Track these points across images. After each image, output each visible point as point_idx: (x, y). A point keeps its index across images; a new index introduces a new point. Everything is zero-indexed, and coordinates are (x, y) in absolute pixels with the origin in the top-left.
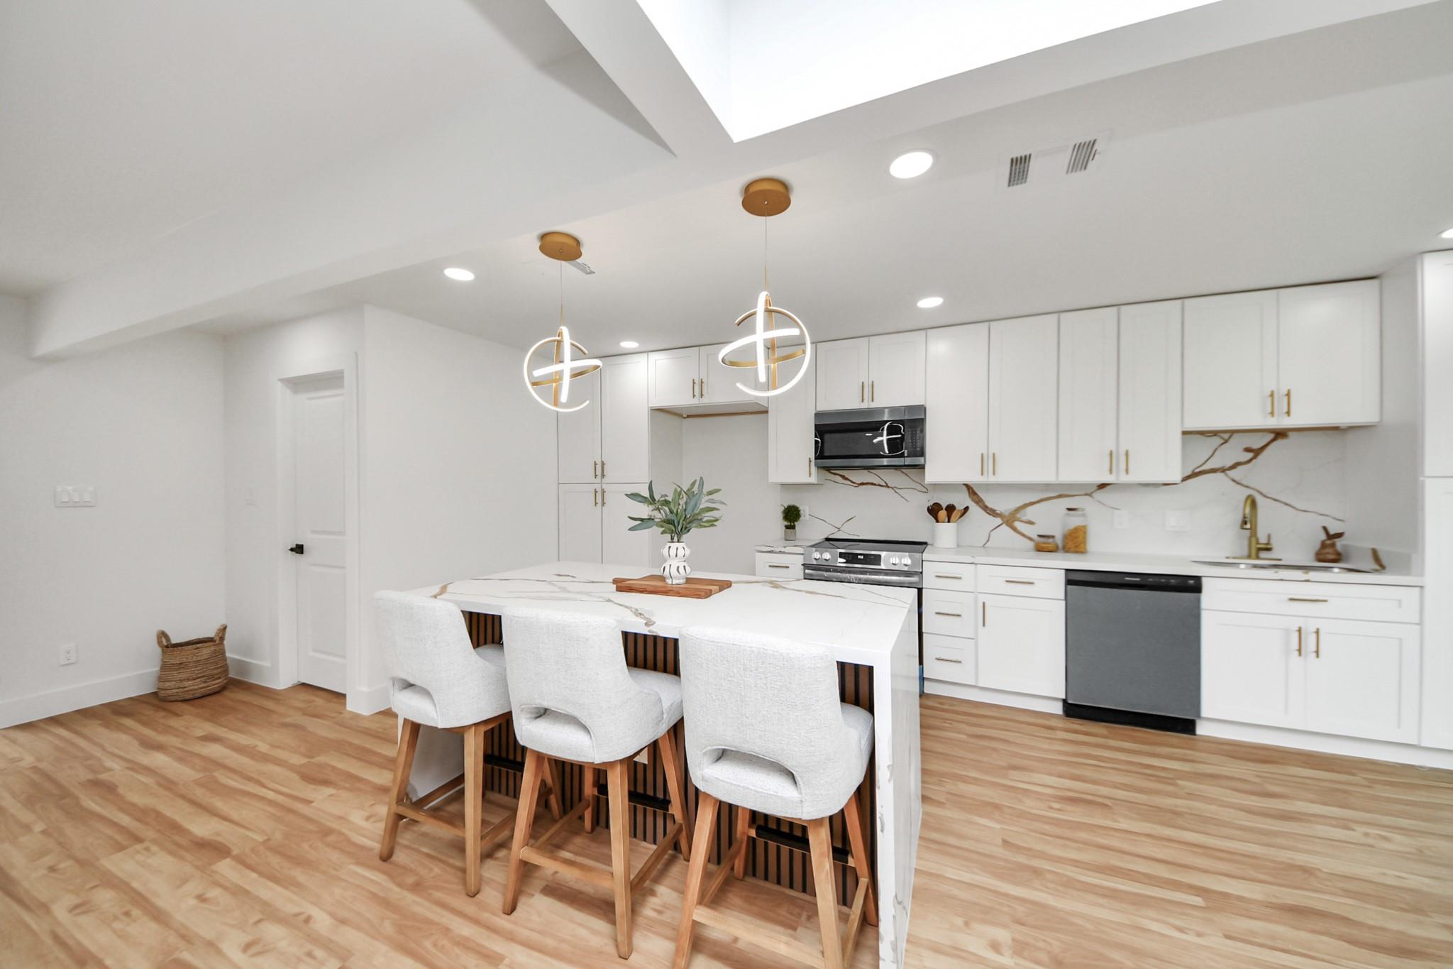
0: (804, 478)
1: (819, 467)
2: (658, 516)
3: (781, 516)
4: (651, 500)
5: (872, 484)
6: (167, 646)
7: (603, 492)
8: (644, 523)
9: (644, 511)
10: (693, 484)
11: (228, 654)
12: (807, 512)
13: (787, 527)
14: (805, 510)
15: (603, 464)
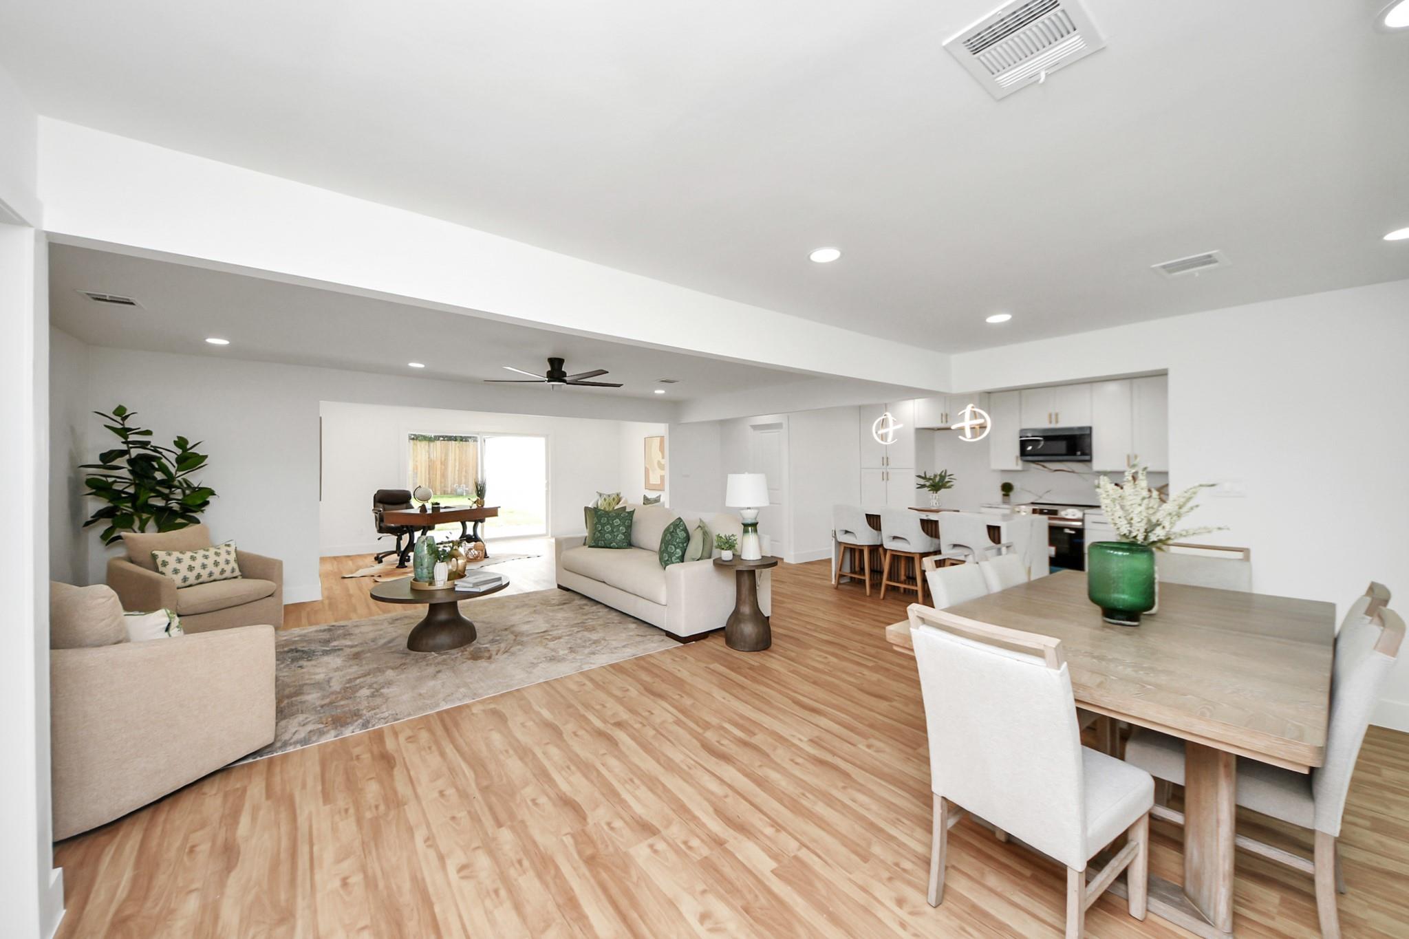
0: (1013, 467)
1: (1022, 460)
2: (928, 484)
3: (1000, 488)
4: (924, 478)
5: (1064, 470)
7: (888, 473)
8: (923, 486)
9: (922, 482)
10: (942, 472)
12: (1019, 487)
13: (1004, 495)
14: (1016, 485)
15: (887, 458)
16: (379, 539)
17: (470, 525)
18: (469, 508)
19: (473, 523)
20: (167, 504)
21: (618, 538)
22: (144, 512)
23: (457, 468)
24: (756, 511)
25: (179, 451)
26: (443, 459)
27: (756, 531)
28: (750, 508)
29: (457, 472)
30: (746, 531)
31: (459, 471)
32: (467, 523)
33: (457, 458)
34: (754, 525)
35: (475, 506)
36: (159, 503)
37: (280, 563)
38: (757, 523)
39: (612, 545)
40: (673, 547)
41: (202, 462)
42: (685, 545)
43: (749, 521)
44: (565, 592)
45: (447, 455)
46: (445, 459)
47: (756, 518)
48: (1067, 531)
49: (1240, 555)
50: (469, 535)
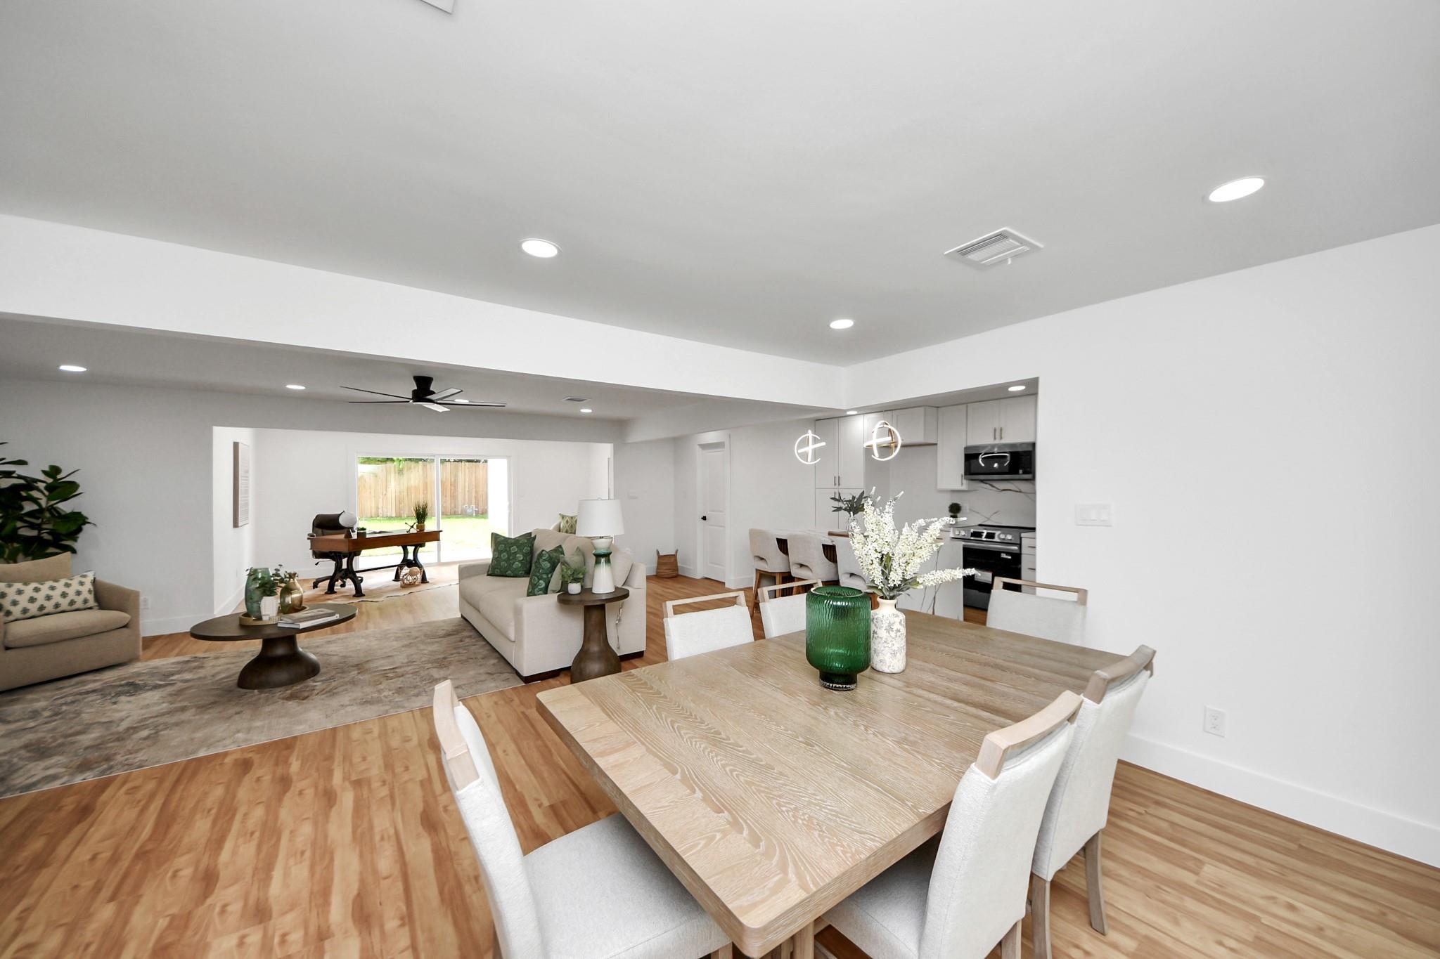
0: (959, 487)
1: (969, 480)
3: (947, 509)
4: (839, 500)
5: (1010, 490)
6: (660, 557)
8: (839, 509)
10: (859, 494)
11: (679, 564)
12: (968, 508)
14: (965, 506)
15: (839, 478)
16: (317, 564)
17: (411, 549)
18: (406, 533)
19: (413, 548)
20: (39, 533)
21: (514, 566)
22: (15, 542)
23: (467, 489)
24: (609, 540)
25: (50, 480)
26: (453, 480)
27: (608, 561)
28: (602, 537)
29: (467, 493)
30: (598, 562)
31: (469, 491)
32: (408, 547)
33: (467, 479)
34: (607, 556)
35: (414, 531)
36: (26, 532)
37: (137, 594)
38: (610, 553)
39: (507, 573)
40: (536, 579)
41: (75, 491)
42: (550, 576)
43: (603, 551)
44: (465, 622)
45: (456, 476)
46: (455, 480)
47: (609, 548)
48: (1004, 556)
49: (1074, 596)
50: (409, 560)
